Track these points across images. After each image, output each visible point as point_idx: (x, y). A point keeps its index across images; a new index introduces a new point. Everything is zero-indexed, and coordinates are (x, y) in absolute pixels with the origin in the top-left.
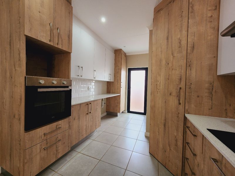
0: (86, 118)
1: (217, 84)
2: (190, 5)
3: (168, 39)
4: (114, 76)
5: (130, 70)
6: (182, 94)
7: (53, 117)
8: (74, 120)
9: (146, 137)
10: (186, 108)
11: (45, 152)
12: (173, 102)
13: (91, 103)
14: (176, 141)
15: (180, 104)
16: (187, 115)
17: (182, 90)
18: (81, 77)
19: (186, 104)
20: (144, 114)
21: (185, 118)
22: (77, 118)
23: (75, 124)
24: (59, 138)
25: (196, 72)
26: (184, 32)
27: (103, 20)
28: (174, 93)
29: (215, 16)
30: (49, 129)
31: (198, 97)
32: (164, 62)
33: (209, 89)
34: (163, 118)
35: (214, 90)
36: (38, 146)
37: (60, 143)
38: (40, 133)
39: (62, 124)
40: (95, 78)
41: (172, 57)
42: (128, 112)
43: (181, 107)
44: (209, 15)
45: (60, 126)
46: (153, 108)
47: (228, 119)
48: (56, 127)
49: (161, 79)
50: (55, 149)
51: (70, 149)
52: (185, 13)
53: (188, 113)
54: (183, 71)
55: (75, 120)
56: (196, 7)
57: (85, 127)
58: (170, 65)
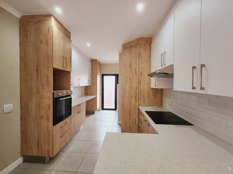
0: (78, 116)
1: (150, 91)
2: (140, 53)
3: (130, 66)
5: (103, 75)
6: (137, 96)
9: (118, 124)
10: (139, 103)
12: (133, 100)
13: (80, 105)
14: (135, 120)
15: (136, 101)
16: (139, 107)
17: (137, 95)
19: (139, 101)
20: (115, 109)
21: (139, 108)
23: (73, 120)
24: (67, 130)
25: (143, 86)
26: (138, 66)
27: (88, 45)
28: (134, 96)
29: (149, 61)
31: (144, 97)
32: (128, 79)
33: (148, 94)
34: (129, 110)
35: (150, 94)
36: (58, 134)
37: (67, 133)
38: (59, 126)
39: (67, 120)
40: (79, 85)
41: (132, 77)
42: (102, 110)
43: (137, 103)
44: (147, 60)
45: (67, 122)
46: (123, 105)
47: (155, 107)
48: (65, 122)
49: (127, 88)
50: (65, 137)
52: (138, 56)
53: (140, 106)
54: (137, 85)
55: (72, 118)
56: (142, 55)
58: (132, 81)
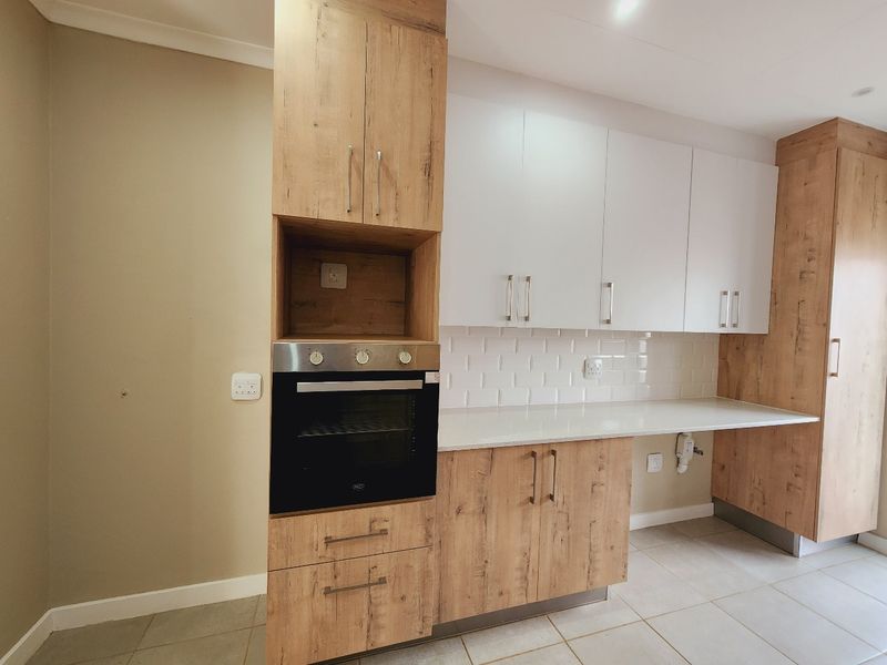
0: (525, 518)
4: (774, 302)
7: (356, 487)
8: (458, 512)
11: (329, 602)
13: (554, 453)
18: (521, 324)
22: (472, 506)
23: (463, 533)
24: (383, 570)
30: (344, 526)
36: (307, 573)
37: (384, 593)
38: (312, 530)
39: (392, 519)
40: (609, 322)
45: (386, 526)
48: (368, 525)
50: (365, 607)
51: (428, 632)
55: (462, 516)
57: (517, 560)
